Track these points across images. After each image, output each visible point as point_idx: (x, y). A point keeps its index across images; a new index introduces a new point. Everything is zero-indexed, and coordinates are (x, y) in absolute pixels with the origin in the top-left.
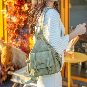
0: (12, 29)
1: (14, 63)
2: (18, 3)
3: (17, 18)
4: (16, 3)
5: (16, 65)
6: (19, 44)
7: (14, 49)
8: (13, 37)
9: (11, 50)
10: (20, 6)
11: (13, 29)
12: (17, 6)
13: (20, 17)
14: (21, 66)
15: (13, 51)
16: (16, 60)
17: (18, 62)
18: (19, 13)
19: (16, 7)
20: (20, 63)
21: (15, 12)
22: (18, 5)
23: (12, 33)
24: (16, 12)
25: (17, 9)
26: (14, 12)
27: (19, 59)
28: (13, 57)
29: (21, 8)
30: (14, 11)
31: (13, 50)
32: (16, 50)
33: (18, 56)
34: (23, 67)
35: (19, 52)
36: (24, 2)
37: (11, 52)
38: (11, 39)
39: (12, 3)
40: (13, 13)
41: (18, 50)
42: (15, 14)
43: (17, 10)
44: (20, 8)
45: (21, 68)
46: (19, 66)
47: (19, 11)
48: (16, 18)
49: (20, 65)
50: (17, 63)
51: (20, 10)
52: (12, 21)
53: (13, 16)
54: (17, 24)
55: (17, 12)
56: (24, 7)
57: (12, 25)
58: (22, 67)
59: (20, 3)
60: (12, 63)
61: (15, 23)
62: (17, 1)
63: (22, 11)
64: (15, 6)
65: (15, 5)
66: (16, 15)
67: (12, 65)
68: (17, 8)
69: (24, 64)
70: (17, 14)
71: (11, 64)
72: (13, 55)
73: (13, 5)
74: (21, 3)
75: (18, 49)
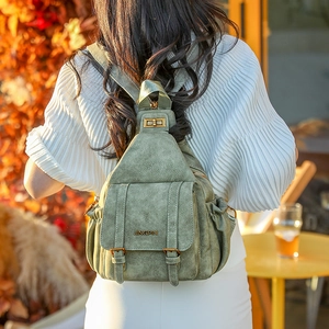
0: (9, 137)
1: (28, 285)
2: (36, 18)
3: (30, 87)
4: (25, 18)
5: (34, 295)
6: (41, 204)
7: (27, 222)
8: (11, 170)
9: (11, 227)
10: (42, 32)
11: (12, 133)
12: (31, 31)
13: (46, 80)
14: (55, 299)
15: (23, 235)
16: (35, 272)
17: (42, 280)
18: (36, 64)
19: (27, 36)
20: (52, 288)
21: (20, 55)
22: (34, 28)
23: (8, 151)
24: (26, 56)
25: (32, 45)
26: (17, 60)
27: (47, 268)
28: (20, 261)
29: (49, 38)
30: (17, 52)
31: (18, 228)
32: (35, 229)
33: (42, 255)
34: (67, 304)
35: (50, 240)
36: (63, 11)
37: (13, 238)
38: (6, 179)
39: (7, 18)
40: (14, 63)
41: (44, 230)
42: (18, 69)
43: (33, 50)
44: (43, 39)
45: (58, 307)
46: (48, 300)
47: (40, 52)
48: (25, 86)
49: (52, 295)
50: (39, 288)
51: (46, 51)
52: (8, 100)
53: (13, 78)
54: (30, 114)
55: (33, 57)
56: (65, 35)
57: (8, 118)
58: (64, 300)
59: (43, 18)
60: (17, 287)
61: (23, 109)
62: (32, 7)
63: (54, 53)
64: (20, 32)
65: (22, 26)
66: (22, 71)
67: (16, 296)
68: (31, 38)
69: (70, 291)
70: (29, 68)
71: (13, 292)
72: (20, 251)
73: (13, 25)
74: (48, 15)
75: (42, 223)
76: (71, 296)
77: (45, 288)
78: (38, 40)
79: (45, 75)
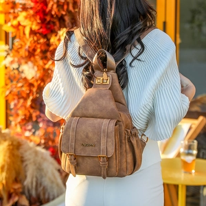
0: (23, 97)
1: (30, 187)
2: (41, 28)
3: (36, 68)
4: (35, 27)
5: (34, 193)
6: (41, 139)
7: (30, 148)
8: (23, 117)
9: (21, 151)
10: (45, 36)
11: (24, 95)
12: (38, 35)
13: (45, 64)
14: (46, 196)
15: (28, 156)
16: (34, 179)
17: (39, 184)
18: (40, 55)
19: (35, 38)
20: (45, 189)
21: (31, 50)
22: (40, 34)
23: (22, 106)
24: (34, 50)
25: (38, 43)
26: (29, 52)
27: (42, 177)
28: (25, 172)
29: (48, 40)
30: (29, 47)
31: (26, 151)
32: (36, 153)
33: (39, 169)
34: (53, 199)
35: (45, 159)
36: (58, 23)
37: (22, 157)
38: (19, 123)
39: (24, 27)
40: (27, 54)
41: (42, 153)
42: (30, 57)
43: (39, 46)
44: (45, 40)
45: (48, 201)
46: (42, 197)
47: (43, 48)
48: (33, 68)
49: (44, 194)
50: (36, 189)
52: (23, 76)
53: (26, 63)
54: (36, 84)
56: (58, 37)
57: (22, 86)
59: (46, 27)
60: (24, 188)
61: (31, 81)
62: (39, 21)
63: (51, 48)
64: (32, 36)
65: (32, 32)
66: (32, 59)
67: (23, 193)
68: (38, 39)
69: (55, 191)
70: (37, 57)
71: (21, 190)
72: (26, 165)
73: (27, 31)
74: (49, 26)
75: (41, 149)
76: (56, 194)
77: (40, 189)
78: (42, 41)
79: (45, 62)
